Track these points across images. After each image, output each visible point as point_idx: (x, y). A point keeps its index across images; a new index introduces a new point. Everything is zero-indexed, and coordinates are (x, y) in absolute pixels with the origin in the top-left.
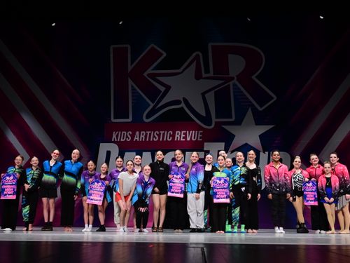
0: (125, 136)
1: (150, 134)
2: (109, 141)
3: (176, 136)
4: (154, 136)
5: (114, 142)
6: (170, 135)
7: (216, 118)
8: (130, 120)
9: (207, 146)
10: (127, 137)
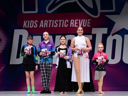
0: (33, 24)
1: (52, 22)
2: (21, 27)
3: (71, 23)
4: (54, 24)
5: (25, 28)
6: (67, 23)
7: (101, 9)
8: (36, 11)
9: (94, 31)
10: (34, 24)
